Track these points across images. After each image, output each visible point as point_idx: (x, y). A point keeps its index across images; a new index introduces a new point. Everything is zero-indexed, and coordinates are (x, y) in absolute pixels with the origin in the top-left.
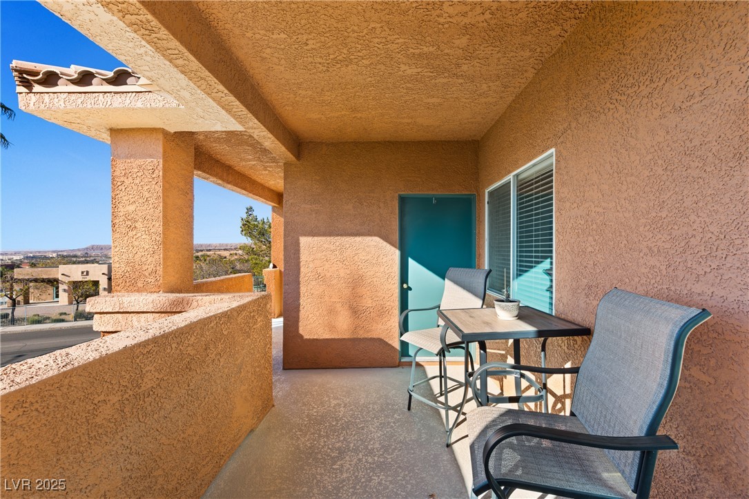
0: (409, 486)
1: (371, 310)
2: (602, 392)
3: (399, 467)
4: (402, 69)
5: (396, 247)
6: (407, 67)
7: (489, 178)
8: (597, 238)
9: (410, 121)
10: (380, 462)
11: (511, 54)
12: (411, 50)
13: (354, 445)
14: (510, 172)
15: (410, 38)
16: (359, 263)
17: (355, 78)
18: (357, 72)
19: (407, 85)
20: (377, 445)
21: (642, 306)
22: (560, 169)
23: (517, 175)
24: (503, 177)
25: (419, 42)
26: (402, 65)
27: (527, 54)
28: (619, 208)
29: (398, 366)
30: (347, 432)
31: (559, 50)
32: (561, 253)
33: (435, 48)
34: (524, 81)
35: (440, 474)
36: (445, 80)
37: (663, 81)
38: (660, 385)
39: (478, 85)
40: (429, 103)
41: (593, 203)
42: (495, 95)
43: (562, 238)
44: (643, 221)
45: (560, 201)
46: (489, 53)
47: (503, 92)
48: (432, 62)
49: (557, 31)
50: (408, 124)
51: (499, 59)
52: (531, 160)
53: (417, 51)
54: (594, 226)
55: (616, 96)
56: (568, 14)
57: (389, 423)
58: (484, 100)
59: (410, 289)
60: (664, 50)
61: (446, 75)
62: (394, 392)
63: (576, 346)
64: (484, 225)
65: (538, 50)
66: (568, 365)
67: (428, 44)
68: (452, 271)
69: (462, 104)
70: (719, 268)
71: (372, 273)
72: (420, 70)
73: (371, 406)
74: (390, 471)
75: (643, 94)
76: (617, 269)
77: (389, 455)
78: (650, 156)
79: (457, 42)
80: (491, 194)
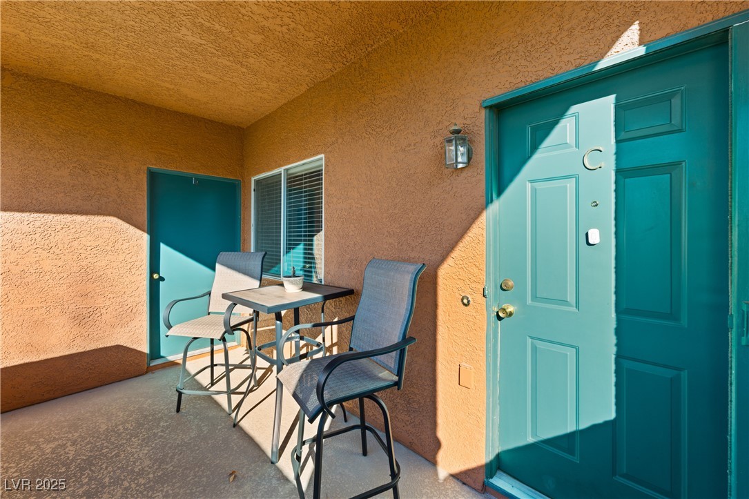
0: (205, 479)
1: (103, 311)
2: (373, 326)
3: (186, 469)
4: (182, 32)
5: (143, 231)
6: (189, 33)
7: (257, 167)
8: (356, 225)
9: (172, 87)
10: (158, 476)
11: (294, 67)
12: (201, 20)
13: (111, 478)
14: (280, 166)
15: (204, 8)
16: (81, 251)
17: (110, 13)
18: (115, 7)
19: (183, 50)
20: (147, 462)
21: (393, 267)
22: (328, 171)
23: (287, 170)
24: (273, 169)
25: (213, 17)
26: (183, 28)
27: (306, 72)
28: (371, 206)
29: (146, 373)
30: (91, 470)
31: (328, 80)
32: (329, 236)
33: (228, 30)
34: (298, 91)
35: (234, 453)
36: (229, 63)
37: (396, 131)
38: (407, 309)
39: (259, 80)
40: (202, 77)
41: (354, 200)
42: (271, 94)
43: (330, 225)
44: (385, 215)
45: (328, 196)
46: (277, 58)
47: (279, 94)
48: (220, 41)
49: (329, 66)
50: (168, 90)
51: (283, 66)
52: (302, 160)
53: (208, 24)
54: (355, 217)
55: (369, 130)
56: (339, 58)
57: (155, 435)
58: (259, 94)
59: (162, 279)
60: (397, 112)
61: (231, 59)
62: (149, 401)
63: (341, 305)
64: (250, 211)
65: (314, 73)
66: (336, 320)
67: (221, 24)
68: (223, 256)
69: (237, 90)
70: (422, 243)
71: (104, 263)
72: (203, 42)
73: (120, 427)
74: (176, 478)
75: (386, 134)
76: (369, 247)
77: (167, 464)
78: (389, 175)
79: (252, 37)
80: (257, 182)
